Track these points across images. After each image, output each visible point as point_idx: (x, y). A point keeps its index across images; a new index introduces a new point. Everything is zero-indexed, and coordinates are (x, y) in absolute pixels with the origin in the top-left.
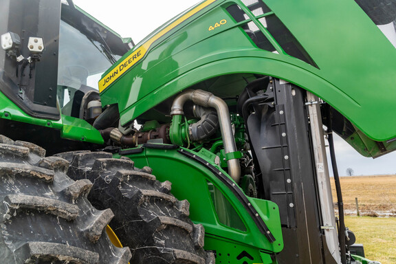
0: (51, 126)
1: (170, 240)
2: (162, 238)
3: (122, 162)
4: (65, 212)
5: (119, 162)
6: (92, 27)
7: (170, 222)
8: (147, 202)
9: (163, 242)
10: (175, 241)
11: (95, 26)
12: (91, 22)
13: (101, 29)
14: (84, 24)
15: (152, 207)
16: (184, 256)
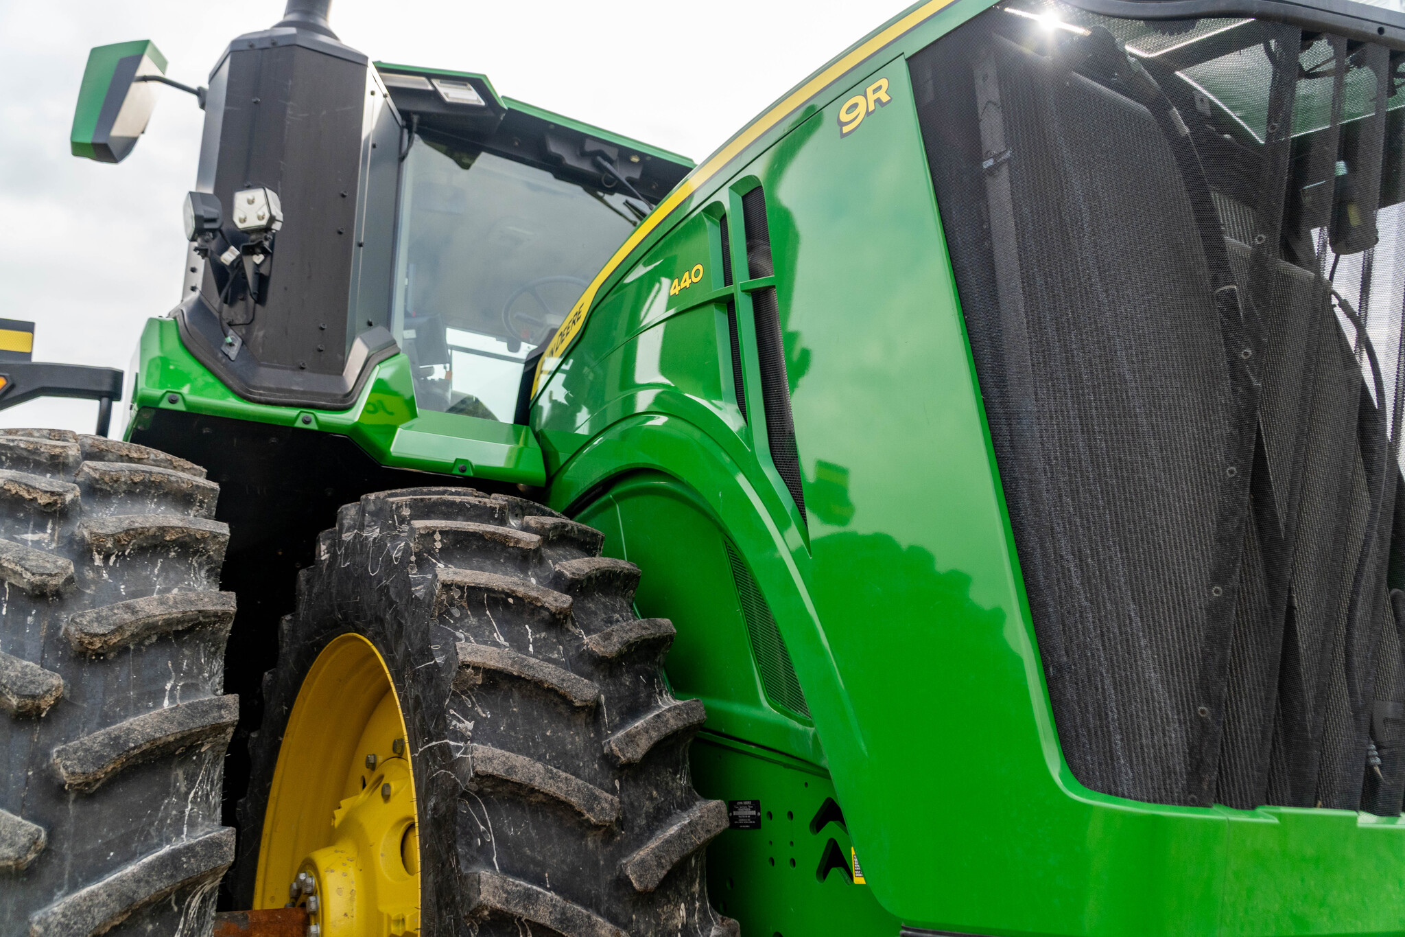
0: (313, 426)
1: (494, 723)
2: (467, 714)
3: (462, 504)
4: (18, 568)
5: (453, 503)
6: (583, 155)
7: (493, 663)
8: (461, 608)
9: (470, 725)
10: (512, 726)
11: (590, 147)
12: (576, 138)
13: (612, 153)
14: (554, 148)
15: (473, 621)
16: (511, 769)
